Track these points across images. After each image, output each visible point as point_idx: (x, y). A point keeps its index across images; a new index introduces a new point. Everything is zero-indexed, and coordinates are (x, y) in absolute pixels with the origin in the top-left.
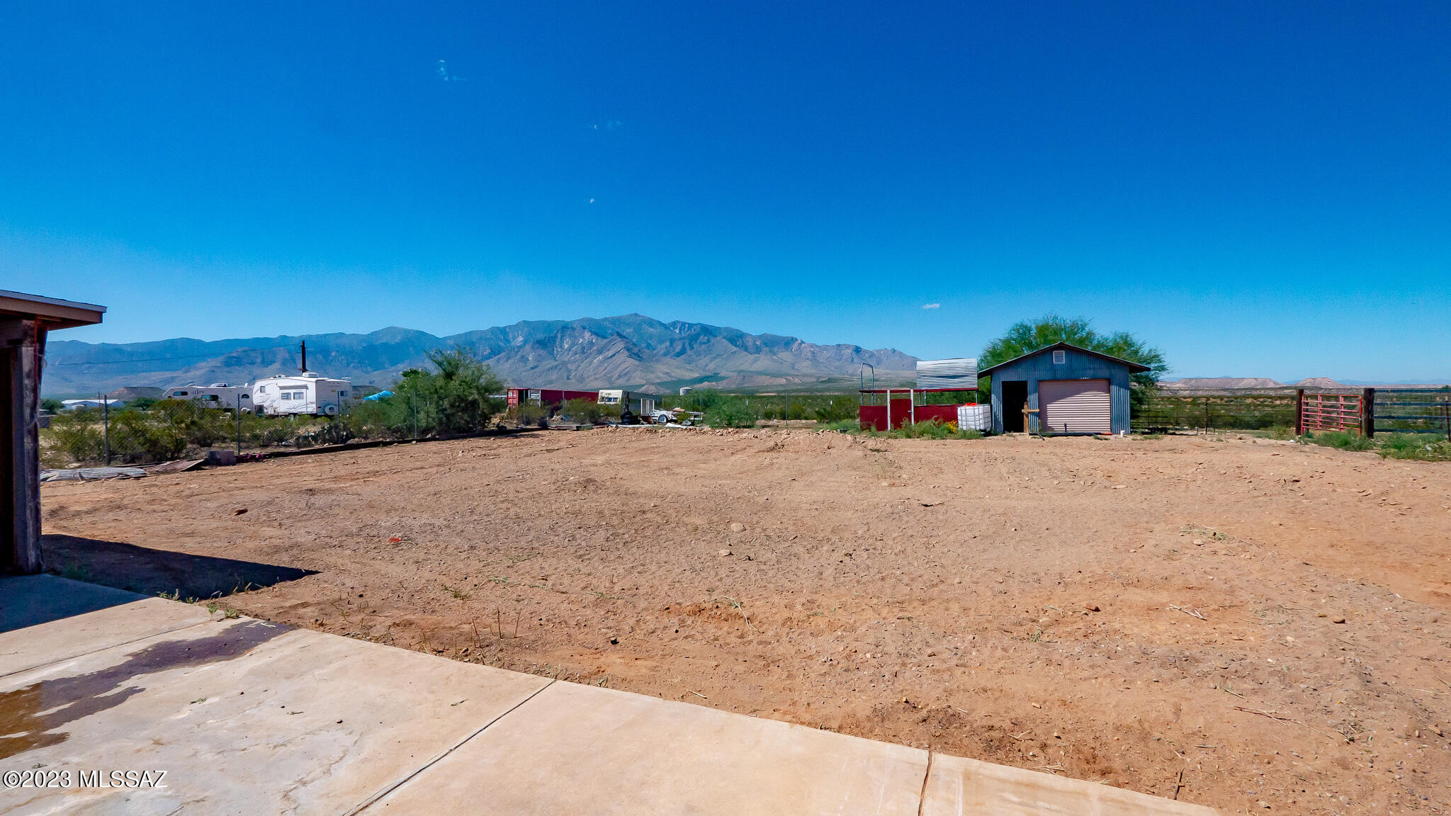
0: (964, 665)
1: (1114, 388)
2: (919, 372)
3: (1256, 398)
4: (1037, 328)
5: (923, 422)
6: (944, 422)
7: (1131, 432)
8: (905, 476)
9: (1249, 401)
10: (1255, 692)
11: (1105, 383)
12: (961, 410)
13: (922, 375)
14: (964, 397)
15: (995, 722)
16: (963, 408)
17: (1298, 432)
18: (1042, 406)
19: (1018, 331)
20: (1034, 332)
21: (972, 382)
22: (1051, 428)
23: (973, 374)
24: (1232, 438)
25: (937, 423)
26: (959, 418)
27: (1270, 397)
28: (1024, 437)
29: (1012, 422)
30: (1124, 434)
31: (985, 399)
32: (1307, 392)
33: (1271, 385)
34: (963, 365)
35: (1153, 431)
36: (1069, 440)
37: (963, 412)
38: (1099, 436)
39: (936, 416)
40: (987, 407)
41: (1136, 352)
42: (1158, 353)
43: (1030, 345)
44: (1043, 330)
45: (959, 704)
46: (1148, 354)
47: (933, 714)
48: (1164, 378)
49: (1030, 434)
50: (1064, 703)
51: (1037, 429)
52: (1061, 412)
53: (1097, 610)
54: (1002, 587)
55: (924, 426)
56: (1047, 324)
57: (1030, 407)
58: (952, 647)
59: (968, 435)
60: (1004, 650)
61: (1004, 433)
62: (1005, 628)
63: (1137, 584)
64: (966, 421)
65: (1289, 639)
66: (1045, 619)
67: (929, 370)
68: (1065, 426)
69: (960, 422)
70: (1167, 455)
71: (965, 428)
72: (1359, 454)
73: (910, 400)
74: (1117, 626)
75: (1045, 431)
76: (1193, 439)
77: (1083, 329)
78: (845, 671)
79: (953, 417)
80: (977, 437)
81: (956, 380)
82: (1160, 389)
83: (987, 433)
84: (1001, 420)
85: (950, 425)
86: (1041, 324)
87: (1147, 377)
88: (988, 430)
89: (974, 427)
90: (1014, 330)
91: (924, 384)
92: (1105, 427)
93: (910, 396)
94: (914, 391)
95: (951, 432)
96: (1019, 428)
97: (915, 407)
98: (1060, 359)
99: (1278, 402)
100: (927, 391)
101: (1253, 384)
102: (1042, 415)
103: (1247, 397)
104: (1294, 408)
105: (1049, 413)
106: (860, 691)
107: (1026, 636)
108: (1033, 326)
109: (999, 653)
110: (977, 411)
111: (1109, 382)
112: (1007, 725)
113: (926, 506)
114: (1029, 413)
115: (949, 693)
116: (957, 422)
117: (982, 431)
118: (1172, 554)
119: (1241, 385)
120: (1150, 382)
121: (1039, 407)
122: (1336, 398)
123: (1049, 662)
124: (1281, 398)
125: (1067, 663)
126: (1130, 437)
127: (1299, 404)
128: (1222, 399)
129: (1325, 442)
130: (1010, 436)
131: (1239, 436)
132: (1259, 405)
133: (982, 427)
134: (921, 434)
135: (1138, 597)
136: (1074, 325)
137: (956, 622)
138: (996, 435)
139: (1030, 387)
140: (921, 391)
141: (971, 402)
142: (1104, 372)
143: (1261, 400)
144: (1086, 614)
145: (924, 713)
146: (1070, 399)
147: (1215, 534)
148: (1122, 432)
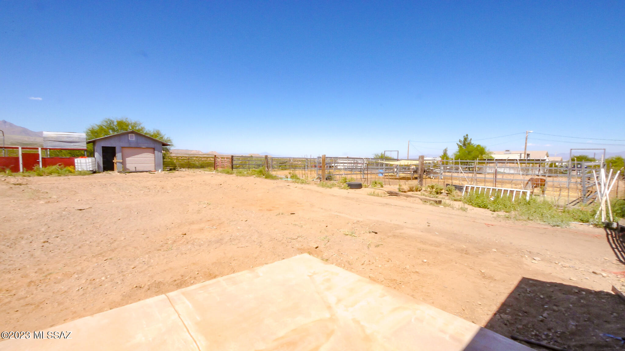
0: (151, 266)
1: (156, 152)
2: (45, 138)
3: (197, 157)
4: (117, 122)
5: (51, 167)
6: (65, 166)
7: (163, 170)
8: (54, 197)
9: (195, 158)
10: (239, 242)
11: (152, 150)
12: (77, 161)
13: (46, 139)
14: (79, 153)
15: (175, 278)
16: (78, 159)
17: (215, 169)
18: (123, 158)
19: (106, 122)
20: (115, 123)
21: (83, 146)
22: (128, 169)
23: (84, 141)
24: (198, 172)
25: (60, 167)
26: (76, 164)
27: (201, 157)
28: (115, 173)
29: (108, 166)
30: (161, 171)
31: (91, 154)
32: (217, 156)
33: (200, 153)
34: (77, 136)
35: (171, 170)
36: (138, 174)
37: (79, 161)
38: (151, 172)
39: (60, 164)
40: (93, 158)
41: (162, 138)
42: (170, 139)
43: (113, 130)
44: (120, 123)
45: (158, 279)
46: (167, 139)
47: (151, 286)
48: (172, 149)
49: (118, 172)
50: (194, 264)
51: (121, 170)
52: (133, 162)
53: (185, 234)
54: (145, 236)
55: (52, 169)
56: (122, 121)
57: (117, 159)
58: (141, 262)
59: (82, 173)
60: (163, 256)
61: (104, 171)
62: (158, 249)
63: (192, 223)
64: (81, 166)
65: (239, 228)
66: (170, 242)
67: (52, 138)
68: (135, 168)
69: (76, 167)
70: (179, 179)
71: (80, 170)
72: (231, 175)
73: (38, 154)
74: (195, 237)
75: (125, 170)
76: (185, 172)
77: (140, 125)
78: (94, 289)
79: (73, 164)
80: (89, 174)
81: (72, 144)
82: (171, 153)
83: (94, 172)
84: (102, 165)
85: (70, 168)
86: (119, 120)
87: (166, 148)
88: (94, 170)
89: (86, 169)
90: (104, 121)
91: (49, 145)
92: (153, 169)
93: (38, 151)
94: (42, 149)
95: (71, 172)
96: (112, 169)
97: (42, 158)
98: (132, 138)
99: (203, 159)
100: (50, 149)
101: (195, 152)
102: (123, 163)
103: (194, 157)
104: (213, 162)
105: (127, 162)
106: (110, 293)
107: (167, 249)
108: (115, 121)
109: (162, 257)
110: (87, 161)
111: (154, 149)
112: (180, 277)
113: (81, 210)
114: (117, 162)
115: (152, 277)
116: (75, 167)
117: (91, 171)
118: (199, 212)
119: (192, 153)
120: (167, 150)
121: (122, 159)
122: (224, 158)
123: (182, 254)
124: (204, 158)
125: (188, 252)
126: (163, 172)
127: (215, 160)
128: (186, 158)
129: (222, 172)
130: (108, 173)
131: (200, 171)
132: (198, 160)
133: (91, 169)
134: (50, 174)
135: (195, 227)
136: (135, 123)
137: (135, 253)
138: (99, 173)
139: (117, 150)
140: (46, 149)
141: (83, 156)
142: (152, 145)
143: (198, 158)
144: (183, 236)
145: (147, 287)
146: (136, 156)
147: (208, 203)
148: (160, 170)
